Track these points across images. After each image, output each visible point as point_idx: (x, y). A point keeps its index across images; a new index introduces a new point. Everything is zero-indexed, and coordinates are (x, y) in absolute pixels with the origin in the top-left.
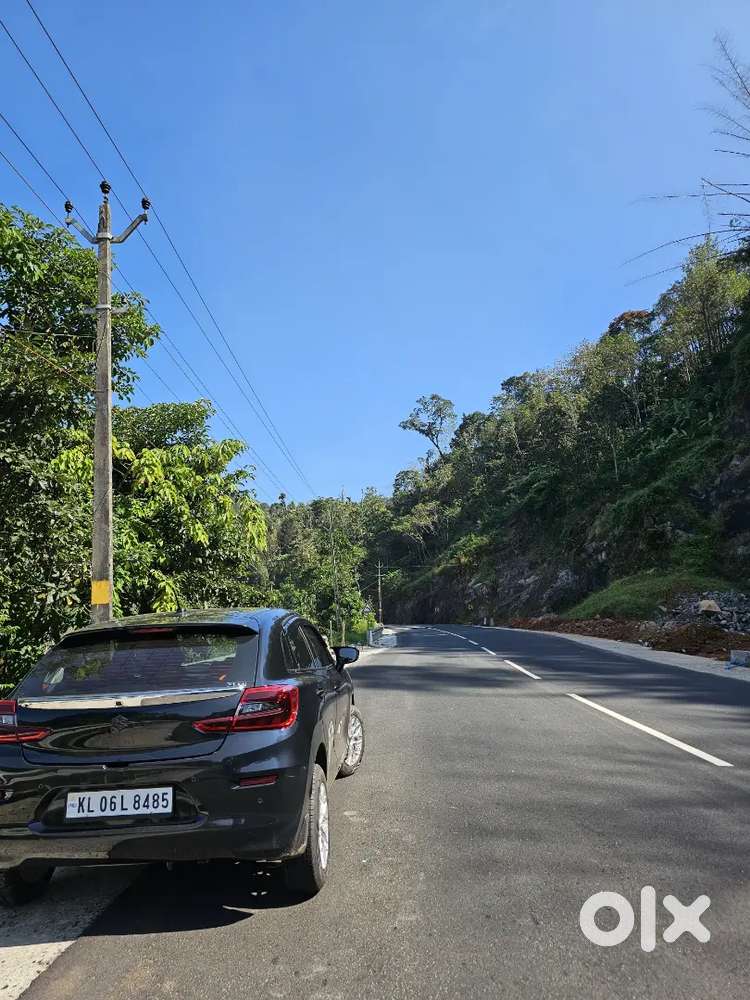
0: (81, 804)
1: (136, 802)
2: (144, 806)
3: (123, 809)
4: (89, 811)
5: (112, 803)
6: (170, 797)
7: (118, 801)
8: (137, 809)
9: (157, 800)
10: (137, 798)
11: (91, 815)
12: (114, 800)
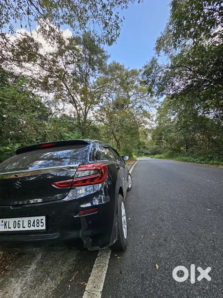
0: (5, 225)
1: (29, 224)
2: (33, 226)
3: (23, 227)
4: (9, 228)
5: (18, 224)
6: (44, 221)
7: (21, 223)
8: (29, 227)
9: (38, 223)
10: (29, 222)
11: (10, 230)
12: (19, 223)
